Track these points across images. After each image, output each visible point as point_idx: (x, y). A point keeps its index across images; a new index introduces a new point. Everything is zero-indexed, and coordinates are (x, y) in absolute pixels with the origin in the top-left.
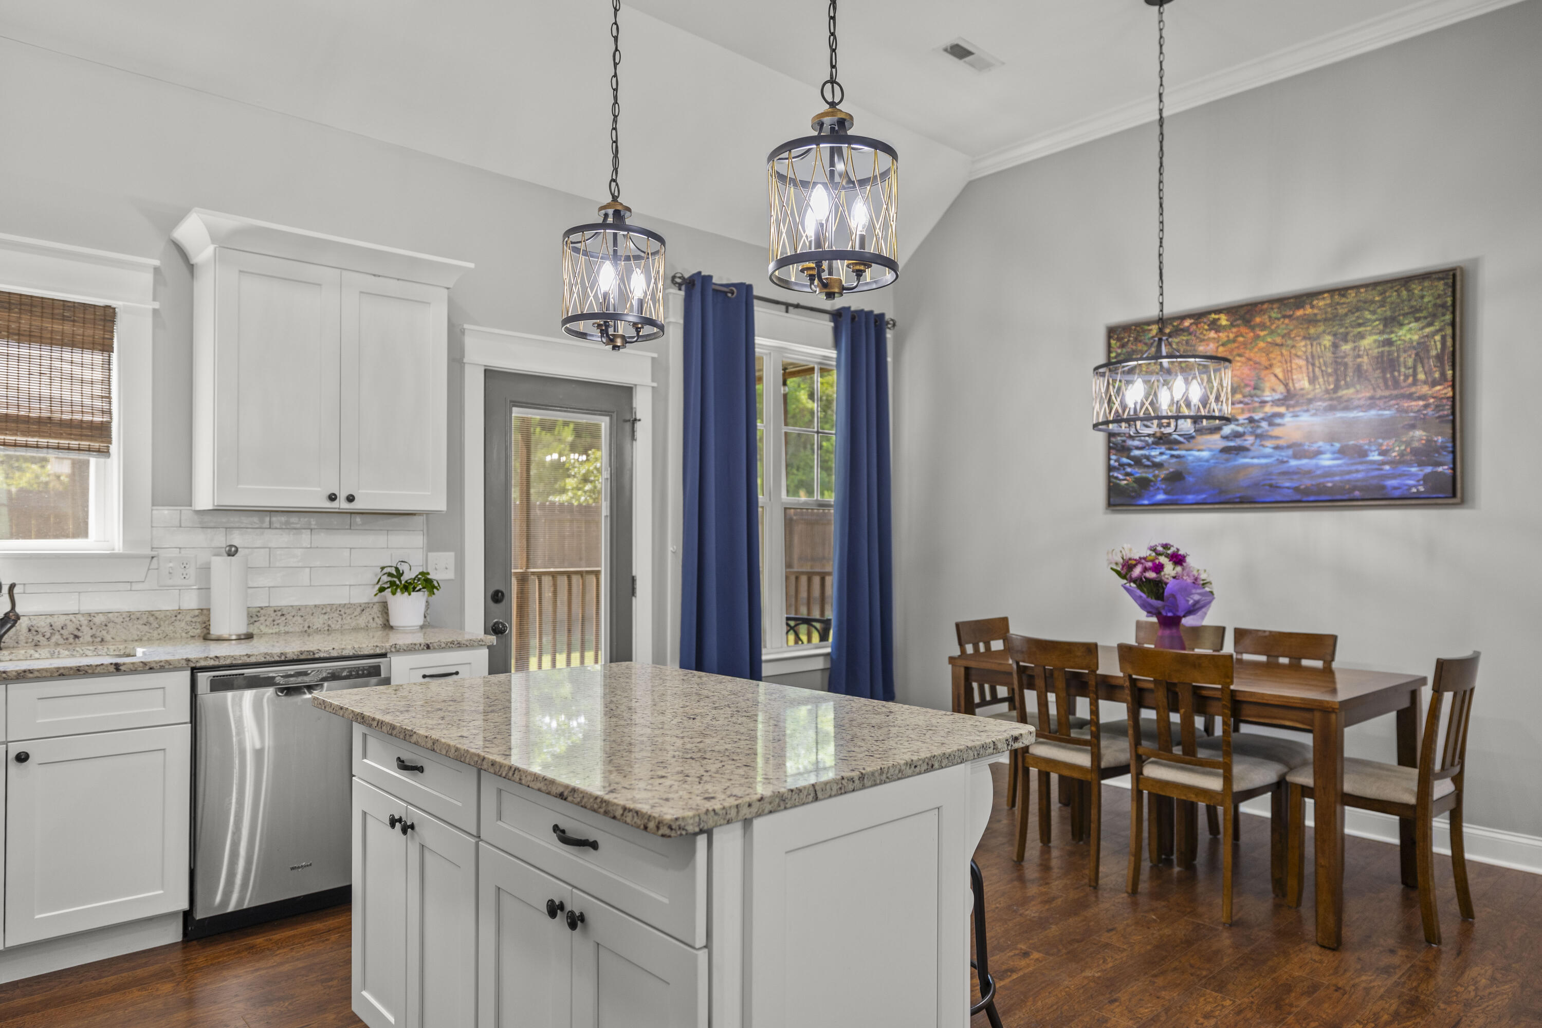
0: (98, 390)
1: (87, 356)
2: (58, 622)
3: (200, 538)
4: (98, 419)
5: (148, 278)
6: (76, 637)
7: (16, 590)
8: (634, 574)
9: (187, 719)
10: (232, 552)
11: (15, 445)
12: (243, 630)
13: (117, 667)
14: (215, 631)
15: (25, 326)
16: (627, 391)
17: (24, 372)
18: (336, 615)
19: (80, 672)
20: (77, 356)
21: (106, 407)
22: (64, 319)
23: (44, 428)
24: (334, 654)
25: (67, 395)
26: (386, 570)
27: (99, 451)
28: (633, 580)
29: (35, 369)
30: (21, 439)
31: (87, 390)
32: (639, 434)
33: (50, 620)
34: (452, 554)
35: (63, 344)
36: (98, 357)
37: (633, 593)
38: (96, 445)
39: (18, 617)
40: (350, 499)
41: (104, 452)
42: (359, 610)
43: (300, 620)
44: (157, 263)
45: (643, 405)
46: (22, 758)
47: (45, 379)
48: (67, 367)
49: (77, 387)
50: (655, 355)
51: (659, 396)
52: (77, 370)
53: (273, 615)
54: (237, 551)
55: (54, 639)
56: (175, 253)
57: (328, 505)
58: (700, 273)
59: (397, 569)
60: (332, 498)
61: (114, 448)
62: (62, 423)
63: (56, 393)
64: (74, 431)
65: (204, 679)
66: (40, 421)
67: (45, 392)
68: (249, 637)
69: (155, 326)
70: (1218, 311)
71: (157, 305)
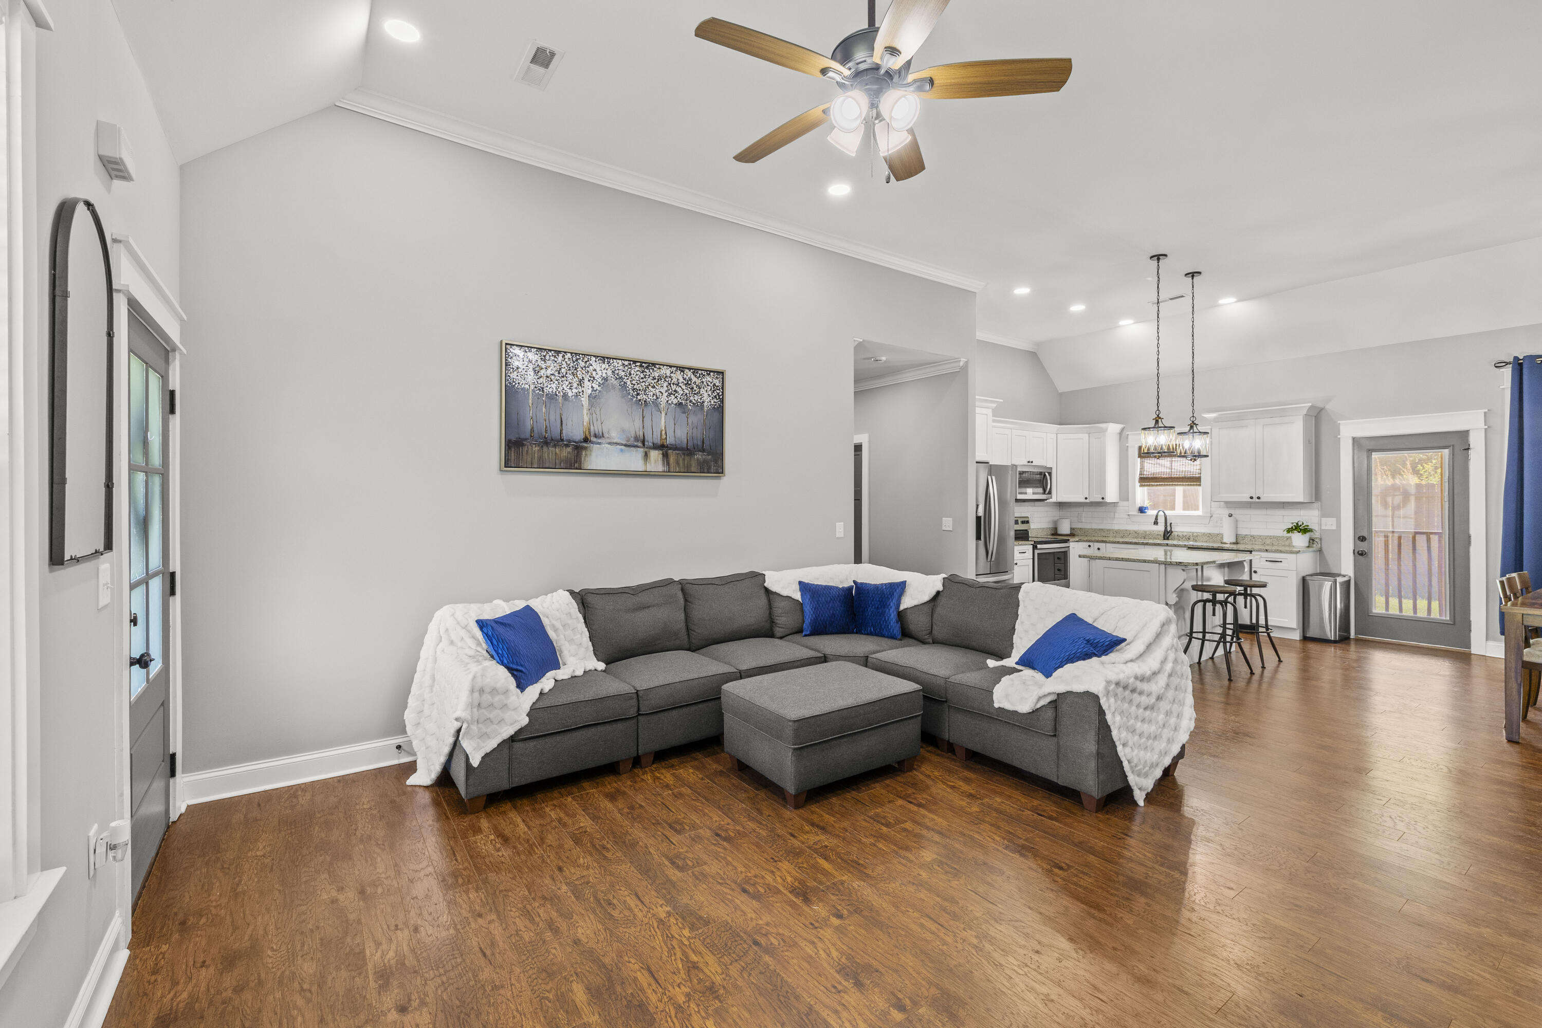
7: (1172, 525)
39: (1173, 532)
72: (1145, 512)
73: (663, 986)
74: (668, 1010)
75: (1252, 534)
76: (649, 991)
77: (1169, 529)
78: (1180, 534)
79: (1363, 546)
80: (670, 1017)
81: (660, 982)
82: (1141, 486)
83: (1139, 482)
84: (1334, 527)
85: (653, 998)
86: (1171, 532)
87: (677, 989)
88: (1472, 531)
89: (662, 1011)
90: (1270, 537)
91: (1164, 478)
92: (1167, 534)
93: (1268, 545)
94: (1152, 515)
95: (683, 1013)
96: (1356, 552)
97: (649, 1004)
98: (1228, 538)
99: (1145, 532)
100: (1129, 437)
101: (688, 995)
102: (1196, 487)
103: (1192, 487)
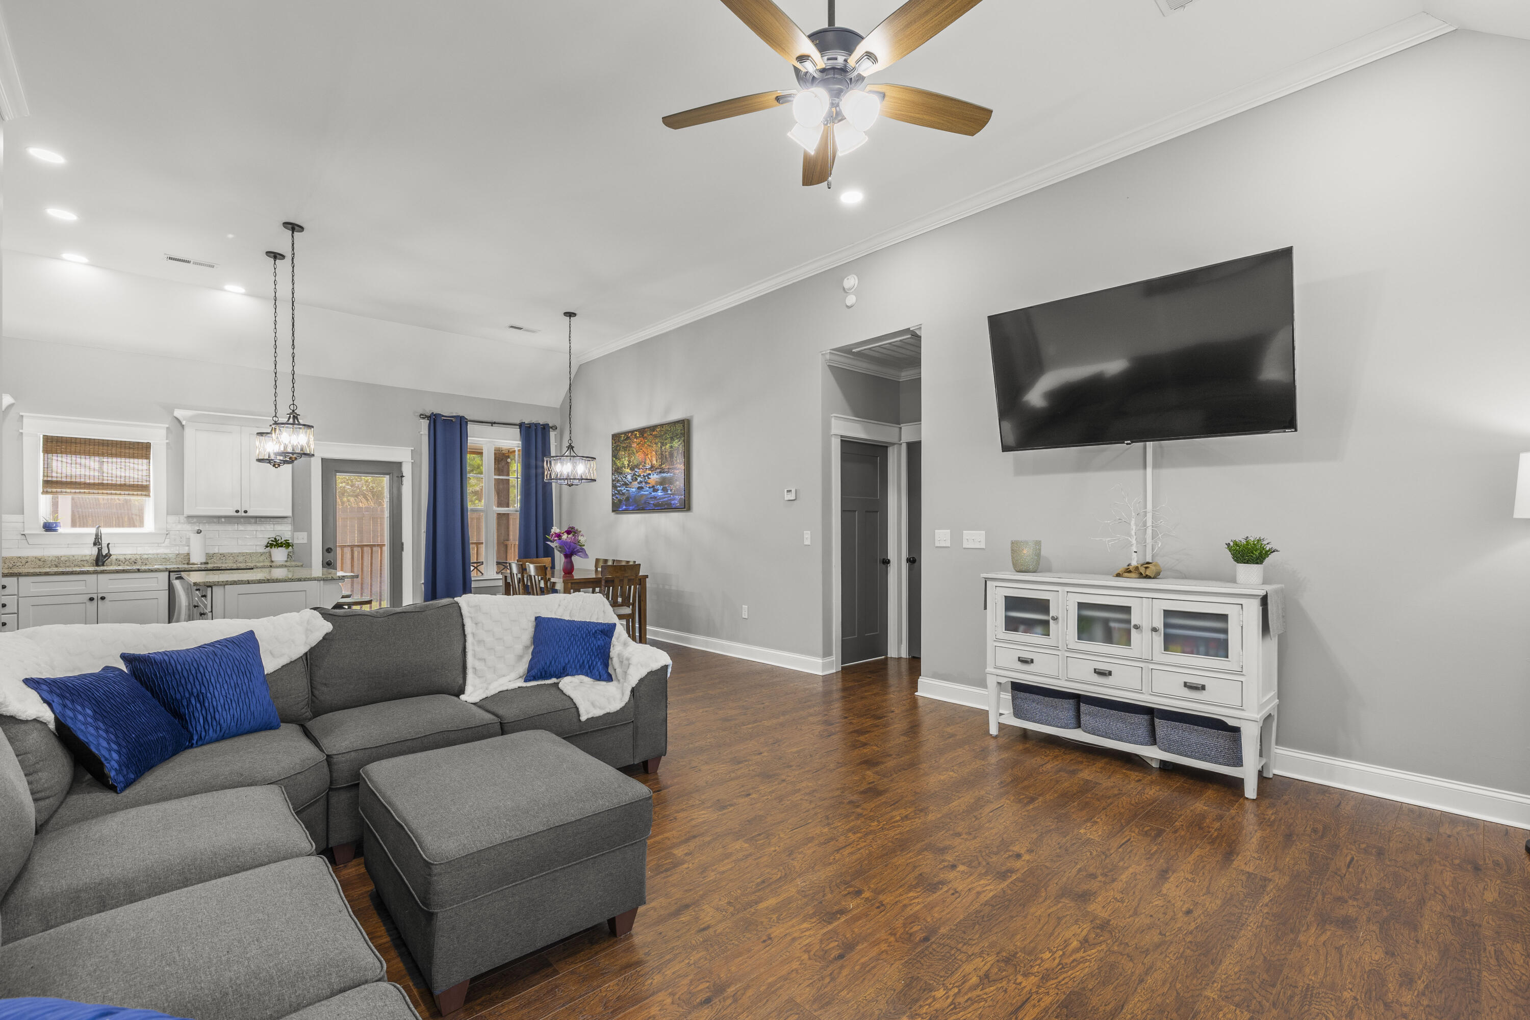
0: (145, 473)
1: (140, 461)
2: (128, 557)
3: (188, 527)
4: (145, 483)
5: (164, 432)
6: (135, 563)
7: (110, 546)
8: (403, 541)
9: (167, 588)
10: (199, 532)
11: (111, 494)
12: (204, 561)
13: (138, 570)
14: (192, 561)
15: (114, 451)
16: (399, 465)
17: (114, 468)
18: (249, 556)
19: (124, 571)
20: (136, 461)
21: (148, 479)
22: (130, 448)
23: (122, 488)
24: (228, 568)
25: (132, 475)
26: (271, 539)
27: (145, 495)
28: (402, 544)
29: (119, 466)
30: (114, 492)
31: (140, 473)
32: (404, 482)
33: (124, 556)
34: (306, 533)
35: (130, 457)
36: (145, 461)
37: (402, 549)
38: (144, 493)
39: (111, 555)
40: (246, 512)
41: (149, 496)
42: (260, 555)
43: (232, 558)
44: (167, 426)
45: (407, 470)
46: (103, 598)
47: (123, 470)
48: (132, 465)
49: (136, 472)
50: (413, 449)
51: (415, 465)
52: (136, 466)
53: (220, 556)
54: (201, 531)
55: (126, 563)
56: (176, 420)
57: (236, 514)
58: (433, 413)
59: (275, 539)
60: (237, 511)
61: (151, 494)
62: (130, 486)
63: (127, 474)
64: (135, 488)
65: (173, 575)
66: (121, 485)
67: (123, 474)
68: (207, 563)
69: (167, 449)
70: (636, 431)
71: (167, 441)
72: (55, 530)
73: (1028, 996)
74: (1054, 986)
75: (220, 552)
76: (1043, 1005)
77: (105, 552)
78: (122, 558)
79: (330, 557)
80: (1060, 982)
81: (1025, 999)
82: (44, 492)
83: (44, 487)
84: (305, 541)
85: (1047, 1000)
86: (108, 555)
87: (1023, 985)
88: (404, 540)
89: (1058, 989)
90: (243, 554)
91: (89, 484)
92: (101, 559)
93: (240, 562)
94: (90, 534)
95: (1049, 975)
96: (325, 562)
97: (1058, 1000)
98: (197, 558)
99: (58, 558)
100: (25, 420)
101: (1026, 975)
102: (144, 498)
103: (139, 498)
